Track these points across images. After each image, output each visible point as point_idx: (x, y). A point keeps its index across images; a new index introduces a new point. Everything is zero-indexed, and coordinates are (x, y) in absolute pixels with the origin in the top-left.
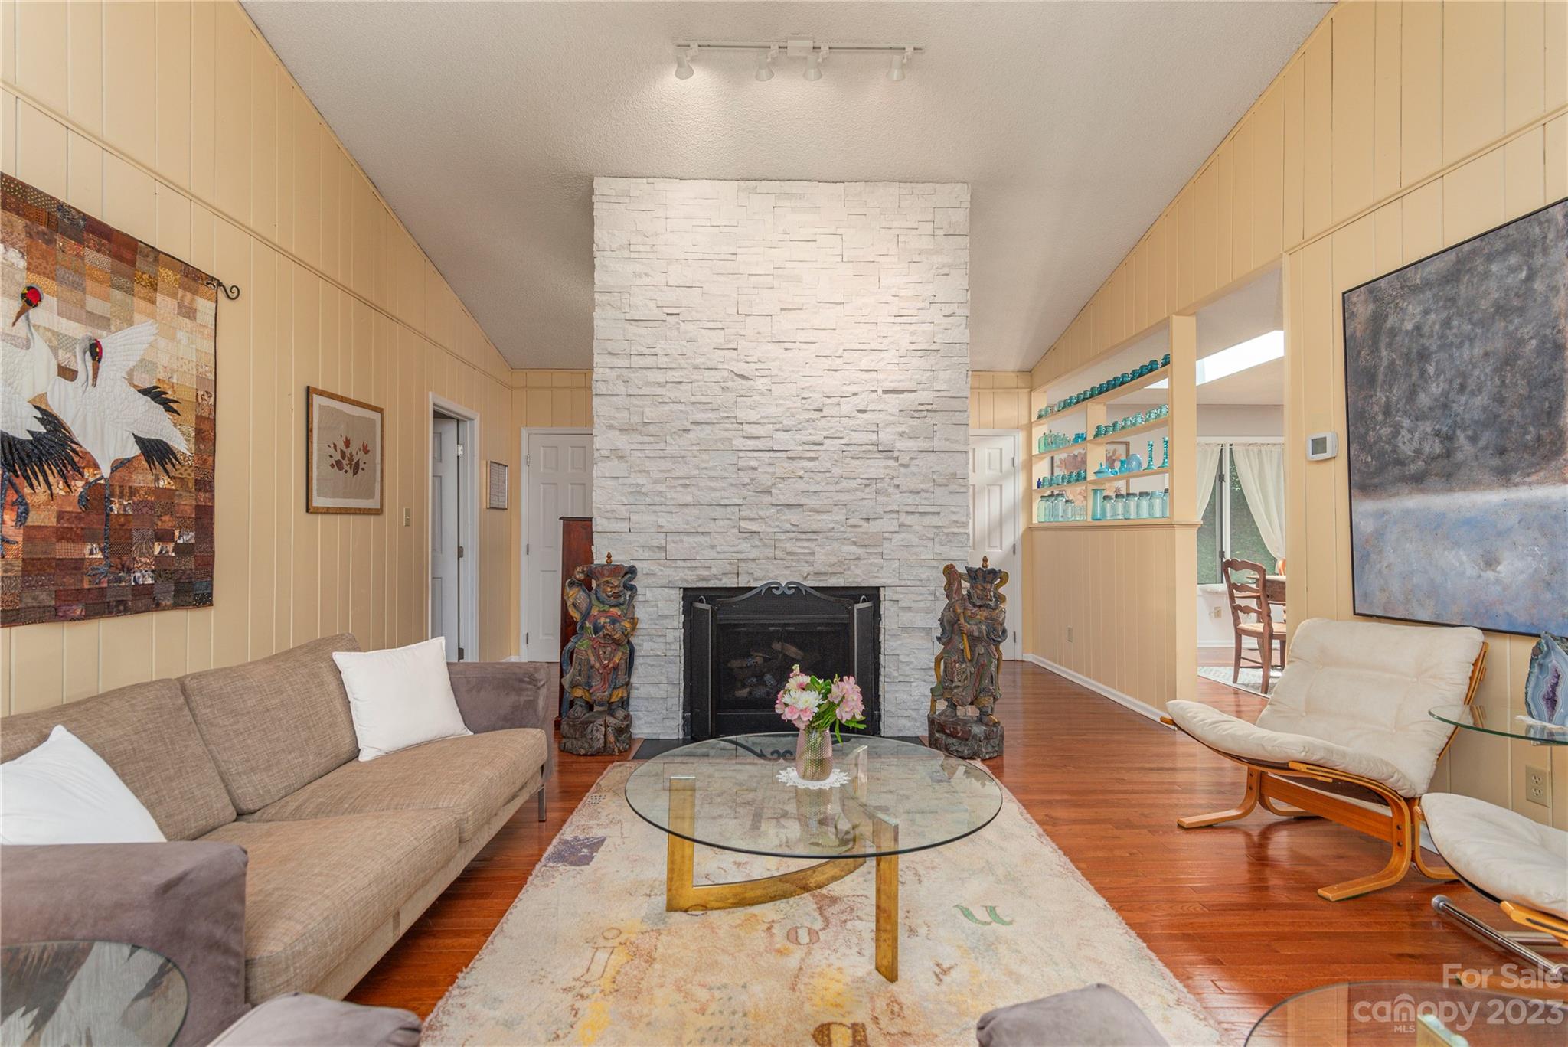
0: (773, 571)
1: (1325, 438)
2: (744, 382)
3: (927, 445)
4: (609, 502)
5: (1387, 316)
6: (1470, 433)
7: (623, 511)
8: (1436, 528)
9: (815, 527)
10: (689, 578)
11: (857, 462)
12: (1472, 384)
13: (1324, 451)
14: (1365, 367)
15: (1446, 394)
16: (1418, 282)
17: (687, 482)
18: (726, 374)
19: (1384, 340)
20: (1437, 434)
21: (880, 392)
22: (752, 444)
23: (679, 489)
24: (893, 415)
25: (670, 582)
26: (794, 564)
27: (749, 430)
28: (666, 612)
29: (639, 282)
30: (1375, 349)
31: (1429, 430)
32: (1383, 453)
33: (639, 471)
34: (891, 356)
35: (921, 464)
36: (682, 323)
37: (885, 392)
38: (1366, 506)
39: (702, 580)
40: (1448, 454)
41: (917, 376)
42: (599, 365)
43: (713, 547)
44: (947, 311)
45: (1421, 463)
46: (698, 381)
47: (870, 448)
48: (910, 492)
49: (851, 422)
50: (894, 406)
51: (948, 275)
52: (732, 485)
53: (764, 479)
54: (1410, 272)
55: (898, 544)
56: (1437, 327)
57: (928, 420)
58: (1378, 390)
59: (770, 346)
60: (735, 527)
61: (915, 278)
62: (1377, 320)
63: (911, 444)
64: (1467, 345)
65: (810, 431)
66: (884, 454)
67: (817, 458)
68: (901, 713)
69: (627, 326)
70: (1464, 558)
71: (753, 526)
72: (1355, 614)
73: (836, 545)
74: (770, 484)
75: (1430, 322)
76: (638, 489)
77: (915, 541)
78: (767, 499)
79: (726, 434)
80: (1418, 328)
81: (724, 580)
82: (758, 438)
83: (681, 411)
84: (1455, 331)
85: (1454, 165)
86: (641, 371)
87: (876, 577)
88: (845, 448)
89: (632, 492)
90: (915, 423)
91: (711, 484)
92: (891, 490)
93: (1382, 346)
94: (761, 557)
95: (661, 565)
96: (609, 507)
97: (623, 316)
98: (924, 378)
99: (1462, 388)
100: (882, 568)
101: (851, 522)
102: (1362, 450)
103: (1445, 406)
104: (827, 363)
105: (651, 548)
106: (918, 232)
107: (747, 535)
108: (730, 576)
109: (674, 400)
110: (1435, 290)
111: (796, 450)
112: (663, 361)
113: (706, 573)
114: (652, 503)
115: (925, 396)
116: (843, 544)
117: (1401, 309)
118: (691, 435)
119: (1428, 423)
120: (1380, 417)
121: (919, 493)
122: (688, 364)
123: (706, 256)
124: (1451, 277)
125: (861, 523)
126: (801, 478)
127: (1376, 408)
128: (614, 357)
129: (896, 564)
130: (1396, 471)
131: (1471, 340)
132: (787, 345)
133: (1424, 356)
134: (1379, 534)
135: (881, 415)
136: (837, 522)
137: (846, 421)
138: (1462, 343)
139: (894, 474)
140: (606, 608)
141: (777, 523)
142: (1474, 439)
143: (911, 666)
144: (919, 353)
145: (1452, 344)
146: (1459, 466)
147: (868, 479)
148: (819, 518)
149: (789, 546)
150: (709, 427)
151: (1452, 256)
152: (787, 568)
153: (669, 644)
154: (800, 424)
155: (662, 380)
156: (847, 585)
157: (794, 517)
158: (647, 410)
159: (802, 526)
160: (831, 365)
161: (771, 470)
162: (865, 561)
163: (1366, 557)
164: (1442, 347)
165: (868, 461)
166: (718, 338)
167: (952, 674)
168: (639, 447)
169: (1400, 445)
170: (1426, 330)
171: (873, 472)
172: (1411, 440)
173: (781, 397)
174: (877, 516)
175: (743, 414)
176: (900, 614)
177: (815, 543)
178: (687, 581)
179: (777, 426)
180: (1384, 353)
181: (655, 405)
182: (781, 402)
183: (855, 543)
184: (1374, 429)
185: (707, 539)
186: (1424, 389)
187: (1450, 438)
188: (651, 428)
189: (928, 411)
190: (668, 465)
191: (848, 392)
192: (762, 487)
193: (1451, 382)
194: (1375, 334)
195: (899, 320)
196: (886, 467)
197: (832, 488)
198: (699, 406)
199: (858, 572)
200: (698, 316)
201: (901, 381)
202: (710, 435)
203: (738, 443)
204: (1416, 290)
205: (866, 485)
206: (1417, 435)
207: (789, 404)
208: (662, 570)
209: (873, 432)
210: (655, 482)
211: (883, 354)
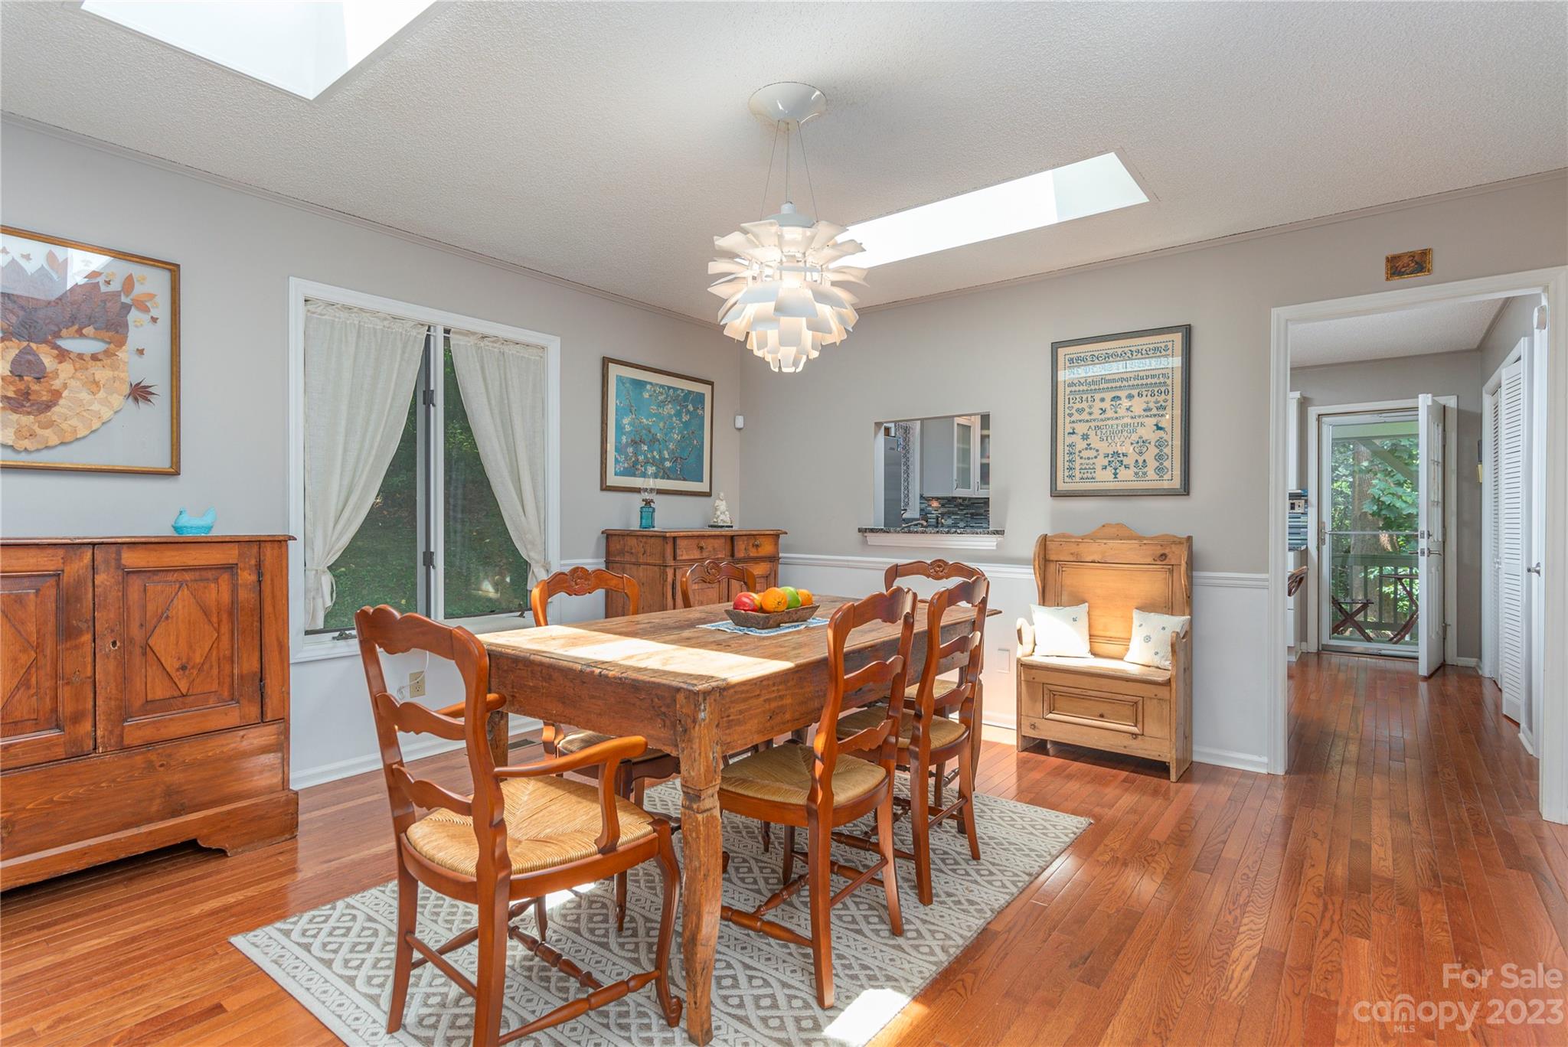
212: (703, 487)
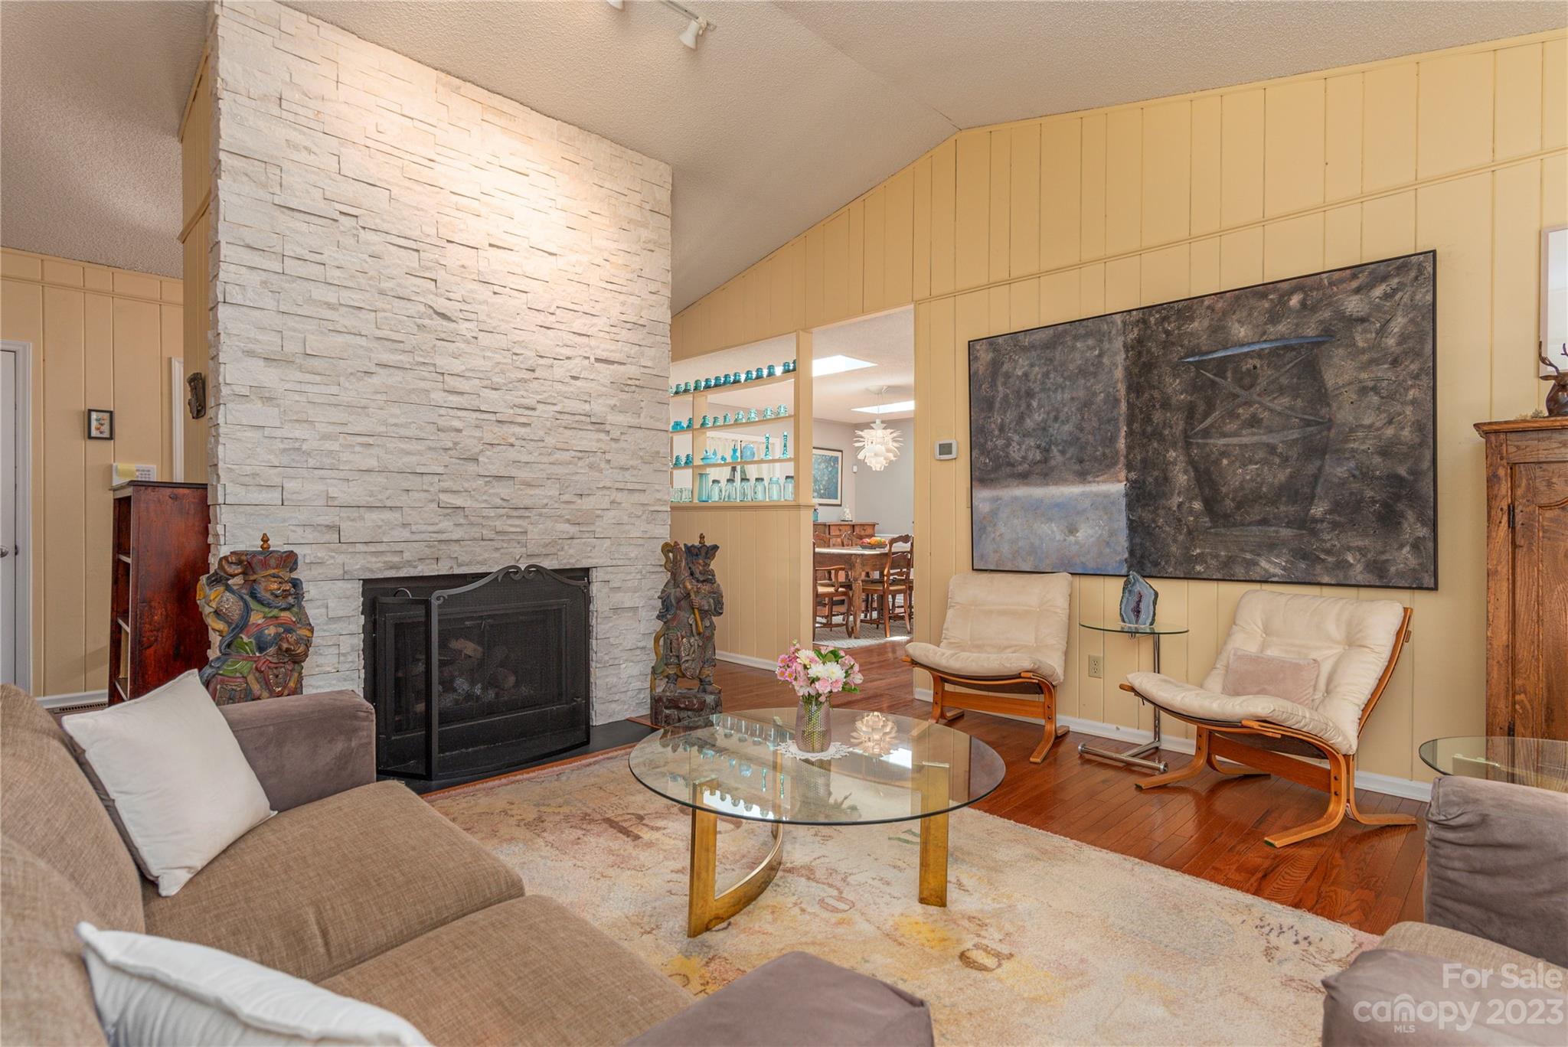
0: (481, 555)
1: (951, 444)
2: (445, 323)
3: (634, 421)
4: (248, 461)
5: (1003, 363)
6: (1060, 448)
7: (273, 476)
8: (1036, 509)
9: (528, 502)
10: (374, 566)
11: (569, 433)
12: (1062, 416)
13: (950, 453)
14: (986, 396)
15: (1045, 421)
16: (1027, 344)
17: (371, 440)
18: (422, 308)
19: (1000, 380)
20: (1038, 447)
21: (592, 359)
22: (454, 400)
23: (358, 449)
24: (605, 386)
25: (345, 572)
26: (505, 545)
27: (452, 383)
28: (341, 613)
29: (296, 156)
30: (993, 385)
31: (1032, 444)
32: (998, 457)
33: (297, 421)
34: (601, 322)
35: (629, 440)
36: (362, 231)
37: (597, 360)
38: (983, 494)
39: (391, 568)
40: (1045, 461)
41: (627, 348)
42: (228, 260)
43: (404, 525)
44: (653, 287)
45: (1026, 466)
46: (384, 311)
47: (583, 418)
48: (621, 468)
49: (564, 388)
50: (605, 377)
51: (653, 251)
52: (430, 448)
53: (470, 441)
54: (1021, 337)
55: (609, 521)
56: (1039, 376)
57: (636, 395)
58: (996, 413)
59: (476, 286)
60: (432, 501)
61: (625, 247)
62: (995, 365)
63: (620, 419)
64: (1060, 391)
65: (522, 393)
66: (597, 426)
67: (529, 424)
68: (611, 698)
69: (277, 213)
70: (1055, 529)
71: (458, 501)
72: (973, 569)
73: (549, 524)
74: (477, 450)
75: (1035, 372)
76: (297, 445)
77: (626, 519)
78: (472, 468)
79: (422, 384)
80: (1026, 375)
81: (420, 568)
82: (462, 393)
83: (362, 347)
84: (1052, 380)
85: (1049, 272)
86: (299, 281)
87: (589, 557)
88: (558, 416)
89: (285, 450)
90: (624, 397)
91: (403, 446)
92: (603, 465)
93: (999, 384)
94: (466, 537)
95: (333, 551)
96: (248, 469)
97: (269, 197)
98: (633, 351)
99: (1056, 419)
100: (594, 547)
101: (565, 498)
102: (982, 453)
103: (1044, 429)
104: (541, 318)
105: (315, 527)
106: (627, 199)
107: (449, 511)
108: (428, 561)
109: (353, 331)
110: (1039, 352)
111: (508, 413)
112: (334, 275)
113: (396, 559)
114: (318, 465)
115: (632, 370)
116: (556, 521)
117: (1014, 360)
118: (375, 380)
119: (1032, 439)
120: (996, 432)
121: (628, 469)
122: (370, 286)
123: (396, 152)
124: (1051, 345)
125: (575, 499)
126: (512, 445)
127: (993, 426)
128: (255, 252)
129: (608, 543)
130: (1008, 470)
131: (1063, 388)
132: (497, 289)
133: (1030, 394)
134: (994, 513)
135: (593, 385)
136: (551, 497)
137: (559, 387)
138: (1056, 389)
139: (607, 448)
140: (275, 612)
141: (484, 498)
142: (1063, 452)
143: (621, 648)
144: (628, 326)
145: (1049, 389)
146: (1052, 469)
147: (580, 451)
148: (532, 492)
149: (499, 524)
150: (400, 373)
151: (1051, 331)
152: (497, 549)
153: (344, 655)
154: (511, 383)
155: (334, 300)
156: (562, 567)
157: (503, 490)
158: (310, 337)
159: (514, 501)
160: (544, 322)
161: (478, 433)
162: (578, 540)
163: (983, 529)
164: (1043, 390)
165: (581, 432)
166: (411, 260)
167: (679, 650)
168: (298, 387)
169: (1011, 452)
170: (1032, 377)
171: (584, 445)
172: (1019, 450)
173: (488, 348)
174: (590, 492)
175: (443, 362)
176: (611, 595)
177: (527, 520)
178: (371, 571)
179: (485, 383)
180: (1000, 388)
181: (322, 333)
182: (489, 354)
183: (568, 521)
184: (991, 441)
185: (397, 515)
186: (1029, 417)
187: (1047, 450)
188: (315, 363)
189: (636, 386)
190: (339, 416)
191: (561, 355)
192: (468, 453)
193: (1048, 414)
194: (994, 375)
195: (610, 286)
196: (599, 440)
197: (545, 459)
198: (386, 343)
199: (571, 551)
200: (385, 227)
201: (612, 351)
202: (401, 383)
203: (438, 396)
204: (1025, 349)
205: (579, 459)
206: (1024, 447)
207: (498, 358)
208: (333, 557)
209: (586, 401)
210: (325, 437)
211: (595, 320)
212: (838, 502)
